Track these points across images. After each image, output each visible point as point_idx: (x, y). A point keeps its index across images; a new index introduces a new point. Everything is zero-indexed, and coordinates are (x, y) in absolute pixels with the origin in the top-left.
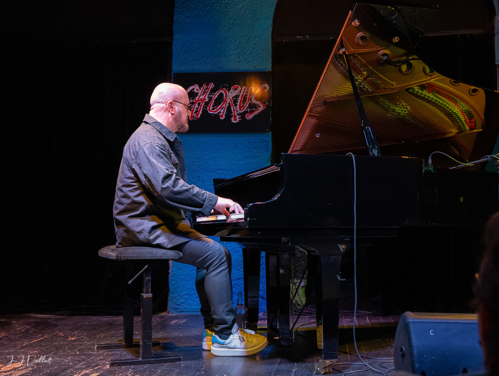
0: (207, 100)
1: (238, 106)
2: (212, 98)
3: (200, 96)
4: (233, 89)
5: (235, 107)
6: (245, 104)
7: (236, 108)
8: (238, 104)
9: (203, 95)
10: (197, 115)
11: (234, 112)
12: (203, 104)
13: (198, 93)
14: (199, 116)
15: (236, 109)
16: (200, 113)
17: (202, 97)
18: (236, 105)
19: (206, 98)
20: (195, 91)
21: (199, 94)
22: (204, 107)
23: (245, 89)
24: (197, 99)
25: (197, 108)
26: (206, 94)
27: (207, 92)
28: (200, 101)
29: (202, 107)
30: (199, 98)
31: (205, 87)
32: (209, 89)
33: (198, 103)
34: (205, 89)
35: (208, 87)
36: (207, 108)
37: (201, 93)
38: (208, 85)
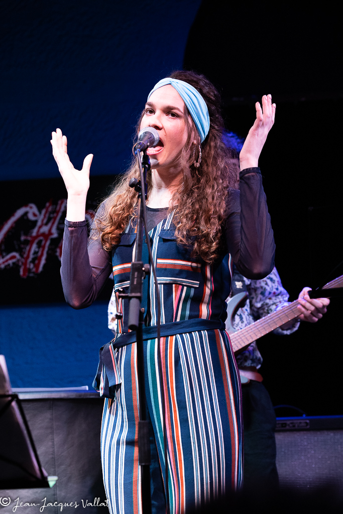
0: (55, 235)
3: (40, 227)
9: (46, 224)
10: (37, 266)
12: (48, 243)
13: (36, 222)
14: (41, 269)
16: (43, 262)
17: (45, 229)
19: (54, 230)
20: (31, 217)
21: (39, 223)
22: (49, 249)
24: (34, 233)
25: (35, 253)
26: (53, 223)
27: (55, 218)
28: (41, 238)
29: (46, 249)
30: (38, 231)
31: (50, 209)
32: (58, 213)
33: (36, 241)
34: (51, 213)
35: (56, 208)
36: (56, 252)
37: (43, 221)
38: (56, 204)
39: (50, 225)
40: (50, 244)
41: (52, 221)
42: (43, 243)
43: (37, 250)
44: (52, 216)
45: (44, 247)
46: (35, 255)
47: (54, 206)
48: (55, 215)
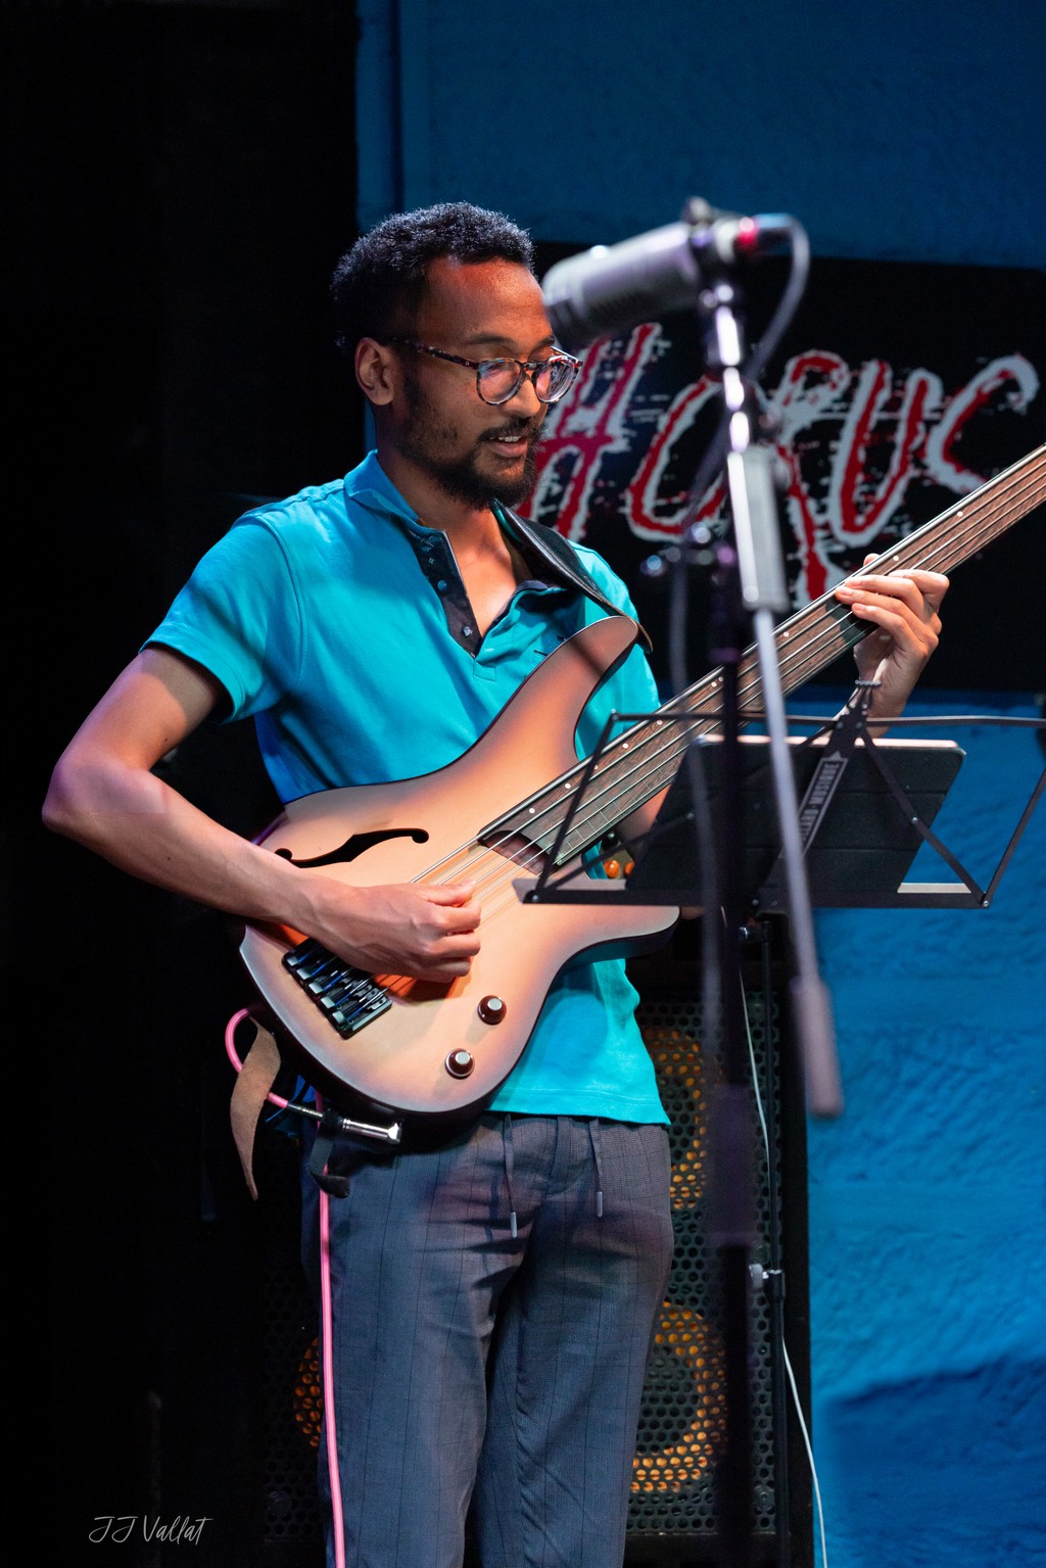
0: (619, 445)
1: (834, 501)
2: (652, 428)
3: (569, 412)
4: (795, 378)
5: (812, 505)
6: (881, 491)
7: (823, 509)
8: (836, 481)
9: (590, 403)
11: (811, 541)
12: (594, 470)
15: (819, 520)
16: (575, 531)
17: (585, 420)
18: (820, 492)
19: (615, 427)
22: (598, 491)
23: (879, 385)
25: (551, 500)
26: (613, 403)
27: (621, 385)
28: (573, 449)
29: (588, 490)
30: (562, 424)
31: (603, 351)
32: (629, 367)
33: (555, 458)
34: (603, 363)
35: (623, 350)
36: (623, 503)
37: (579, 387)
38: (626, 339)
39: (602, 405)
40: (601, 475)
41: (608, 396)
42: (579, 465)
43: (556, 489)
44: (608, 375)
45: (580, 482)
46: (552, 508)
47: (618, 344)
48: (621, 373)
